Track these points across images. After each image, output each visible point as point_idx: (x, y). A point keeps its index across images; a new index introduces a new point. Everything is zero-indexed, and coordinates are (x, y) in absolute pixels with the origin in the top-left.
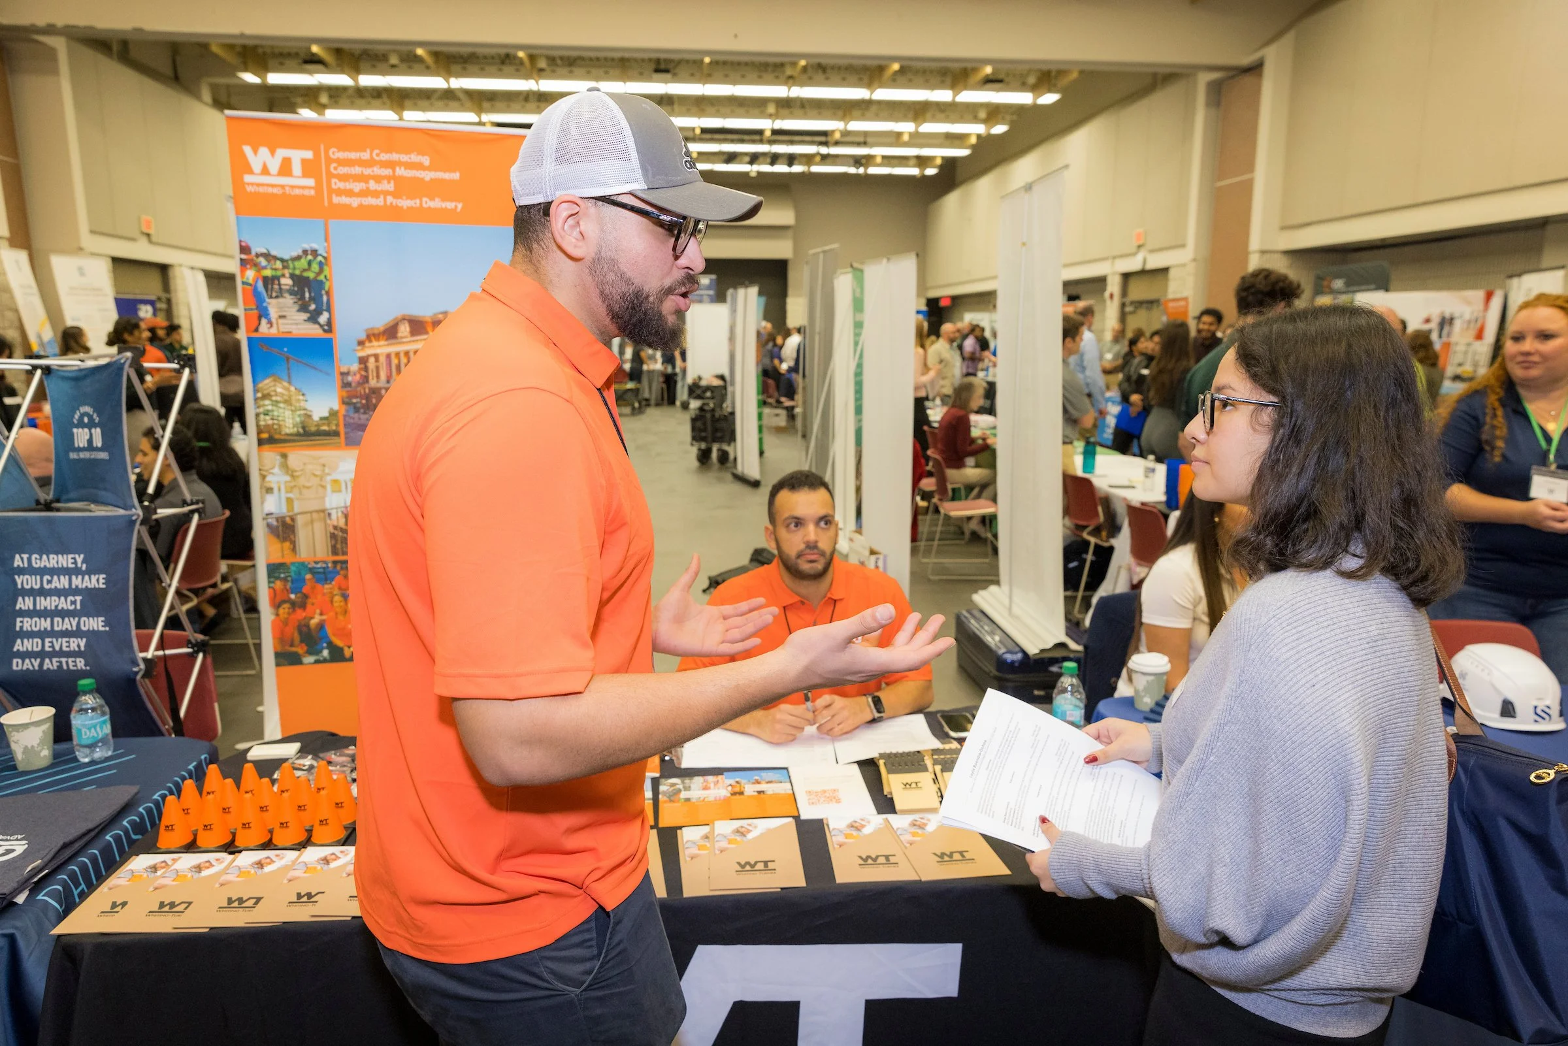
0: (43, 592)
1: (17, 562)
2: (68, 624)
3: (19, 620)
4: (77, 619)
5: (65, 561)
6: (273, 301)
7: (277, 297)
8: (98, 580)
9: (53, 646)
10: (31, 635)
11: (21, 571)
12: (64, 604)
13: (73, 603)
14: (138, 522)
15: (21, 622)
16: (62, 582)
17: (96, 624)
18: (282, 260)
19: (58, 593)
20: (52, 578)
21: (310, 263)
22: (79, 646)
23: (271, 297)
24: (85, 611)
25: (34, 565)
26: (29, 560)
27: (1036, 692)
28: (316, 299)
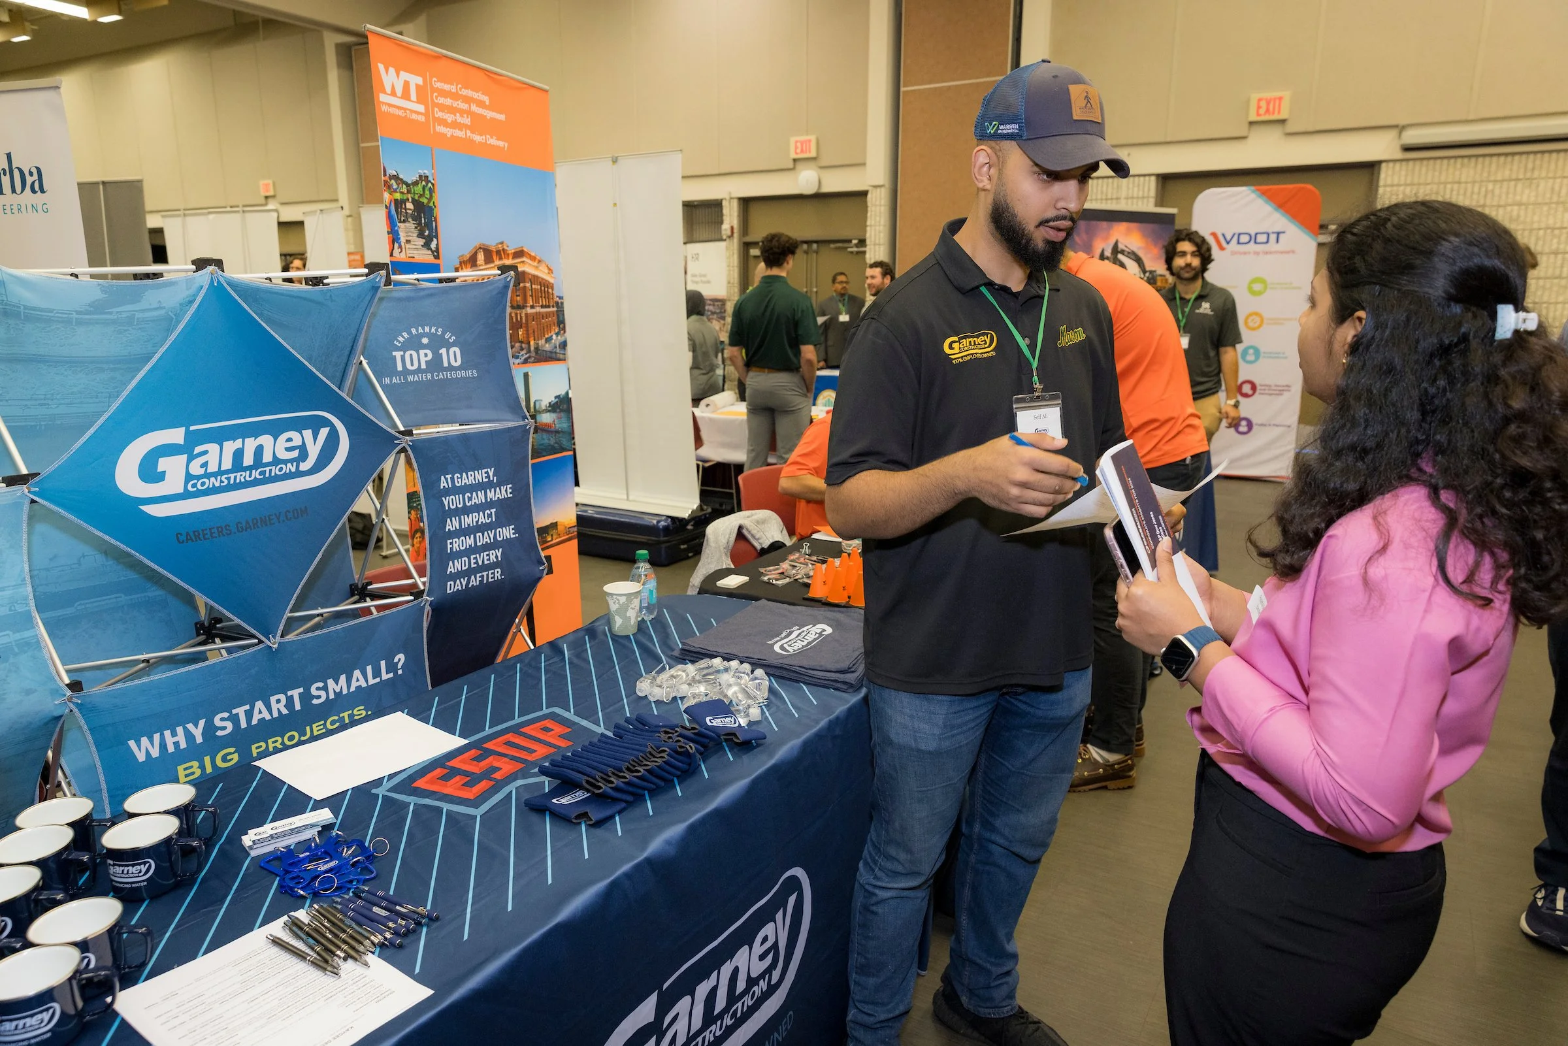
0: (466, 511)
1: (443, 484)
2: (485, 538)
3: (449, 541)
4: (493, 531)
5: (479, 476)
6: (402, 225)
7: (404, 221)
8: (506, 491)
9: (477, 563)
10: (459, 555)
11: (447, 492)
12: (482, 518)
13: (490, 516)
14: (532, 431)
15: (451, 543)
16: (479, 498)
17: (507, 533)
18: (408, 185)
19: (478, 508)
20: (472, 495)
21: (424, 188)
22: (497, 557)
23: (400, 222)
24: (500, 523)
25: (457, 485)
26: (452, 479)
27: (682, 547)
28: (428, 225)
